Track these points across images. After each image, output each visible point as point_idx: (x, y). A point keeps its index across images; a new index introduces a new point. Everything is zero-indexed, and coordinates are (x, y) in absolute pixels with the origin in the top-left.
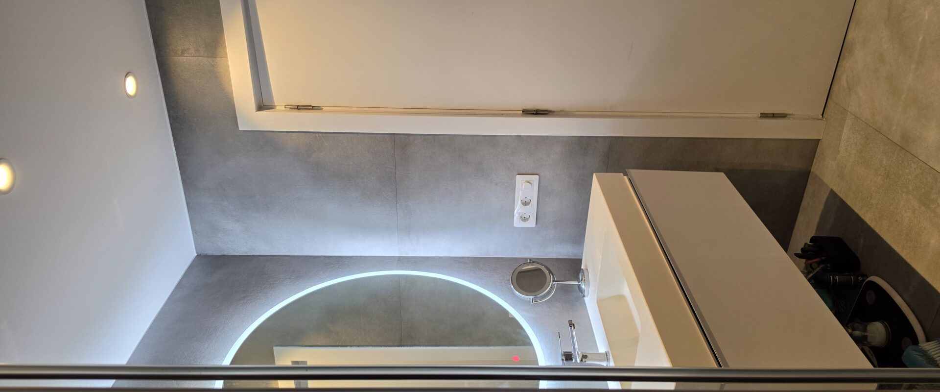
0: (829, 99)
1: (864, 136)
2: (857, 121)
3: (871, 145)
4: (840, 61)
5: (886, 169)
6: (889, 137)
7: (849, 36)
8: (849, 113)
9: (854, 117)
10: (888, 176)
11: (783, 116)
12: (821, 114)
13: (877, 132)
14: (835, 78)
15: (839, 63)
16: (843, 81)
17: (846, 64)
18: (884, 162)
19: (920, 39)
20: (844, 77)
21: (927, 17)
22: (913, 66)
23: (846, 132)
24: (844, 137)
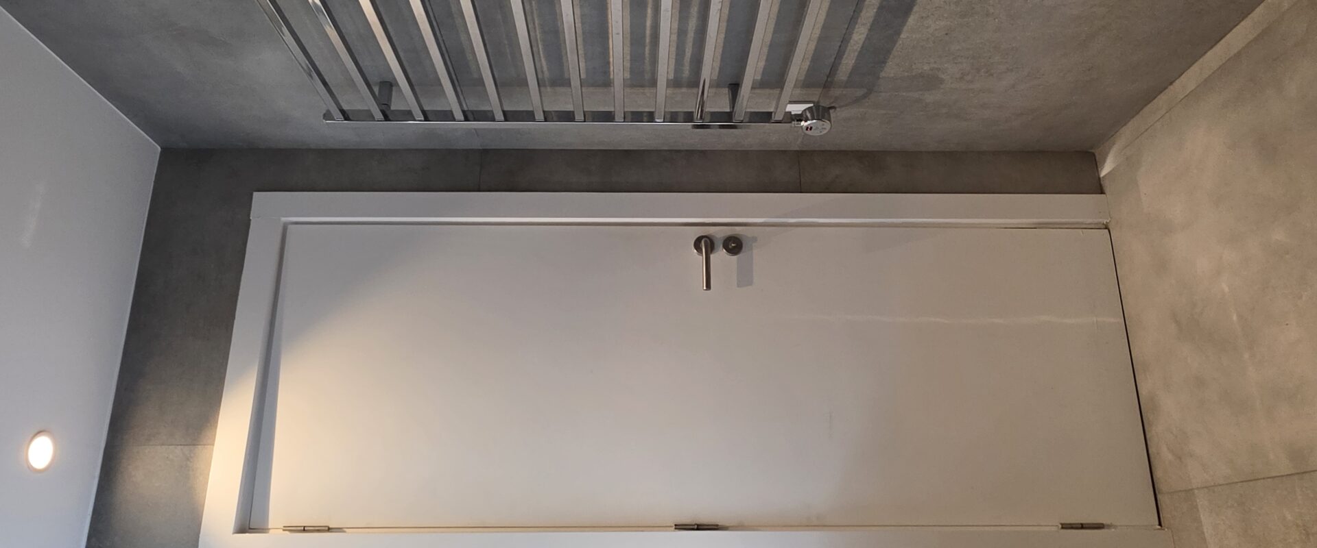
0: (1159, 497)
1: (1236, 505)
2: (1214, 492)
3: (1253, 508)
4: (1147, 433)
5: (1298, 526)
6: (1274, 474)
7: (1143, 392)
8: (1196, 491)
9: (1206, 490)
10: (1308, 534)
11: (1099, 527)
12: (1157, 523)
13: (1251, 483)
14: (1152, 460)
15: (1148, 437)
16: (1164, 455)
17: (1158, 430)
18: (1289, 517)
19: (1235, 318)
20: (1164, 449)
21: (1227, 289)
22: (1246, 356)
23: (1206, 519)
24: (1208, 530)
